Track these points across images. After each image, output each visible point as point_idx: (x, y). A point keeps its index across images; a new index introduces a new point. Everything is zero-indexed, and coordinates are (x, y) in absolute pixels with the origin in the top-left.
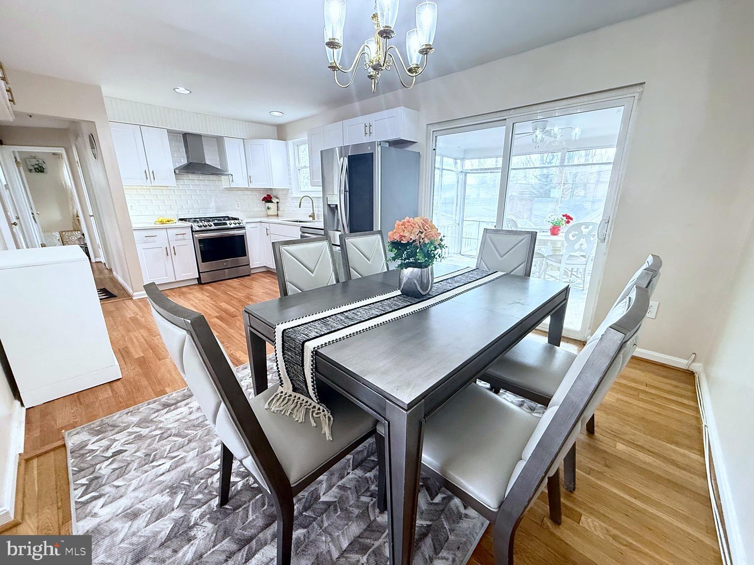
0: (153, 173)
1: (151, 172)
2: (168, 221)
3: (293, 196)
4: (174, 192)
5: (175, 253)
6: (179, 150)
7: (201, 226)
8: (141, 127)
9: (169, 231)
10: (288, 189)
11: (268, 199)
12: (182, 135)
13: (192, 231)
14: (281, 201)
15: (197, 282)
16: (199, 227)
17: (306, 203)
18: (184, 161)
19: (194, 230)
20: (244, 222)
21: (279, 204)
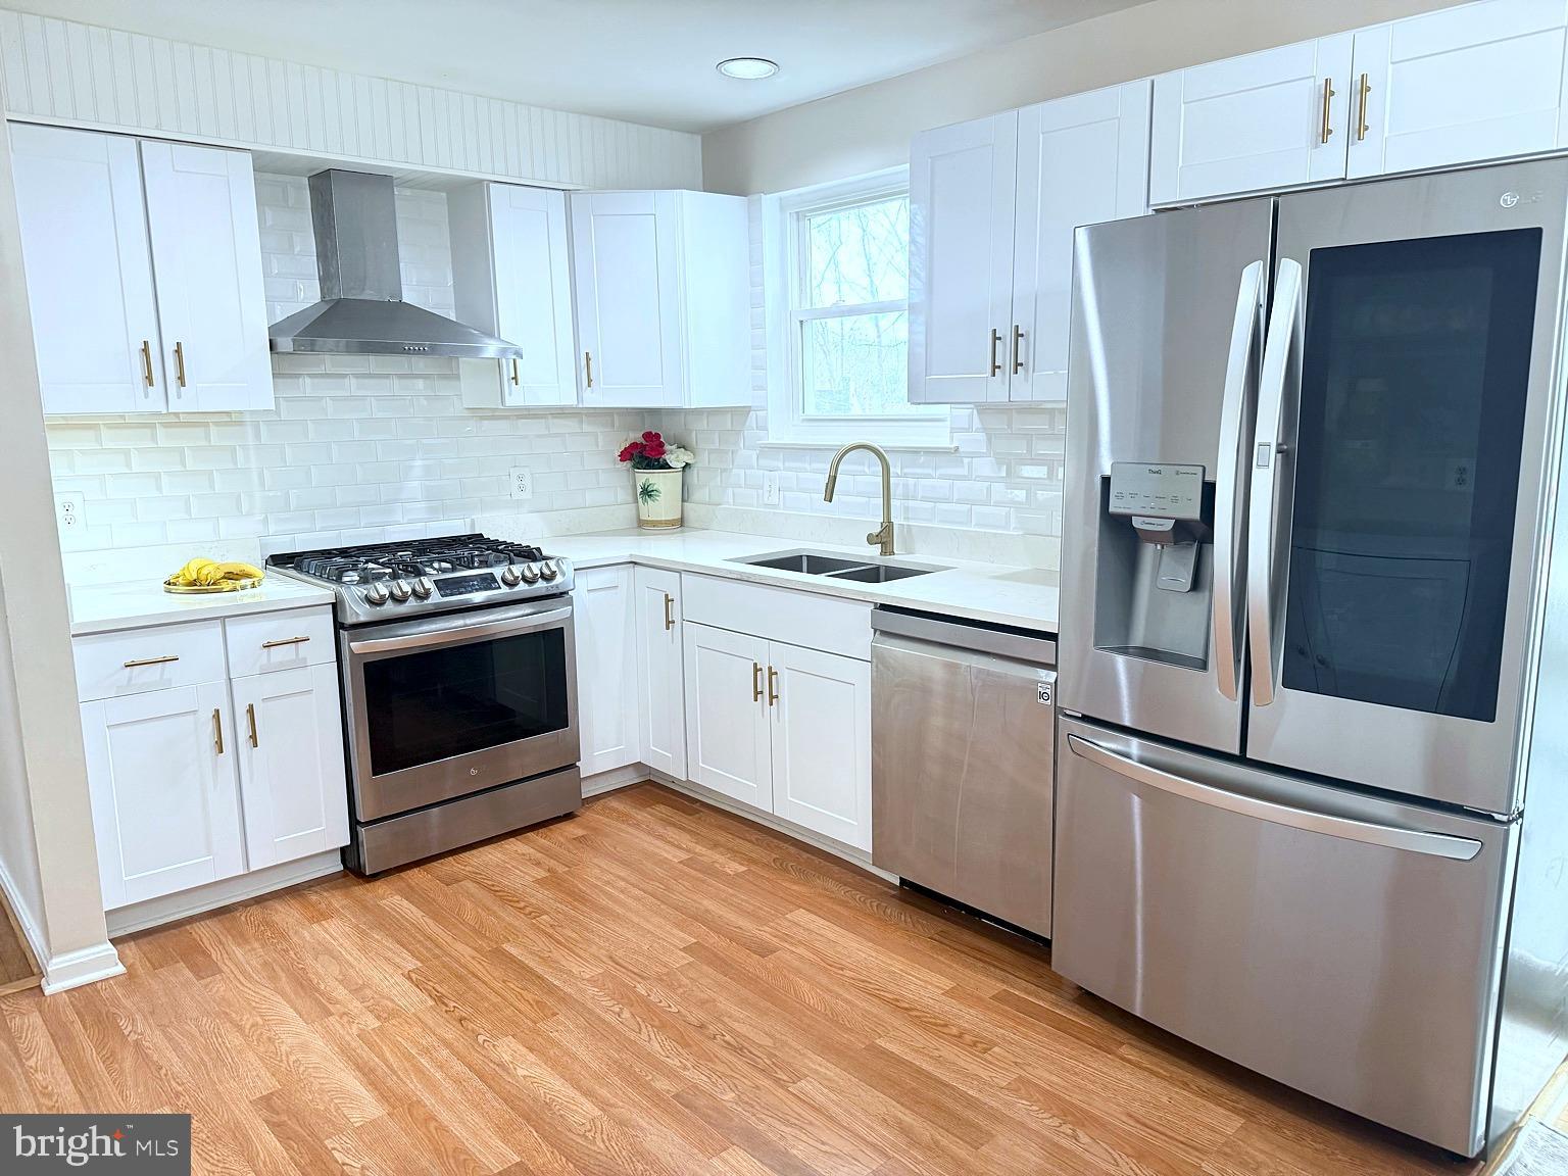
0: (178, 351)
1: (169, 349)
2: (230, 576)
3: (772, 440)
4: (258, 436)
5: (254, 737)
6: (292, 247)
7: (380, 602)
8: (145, 143)
9: (235, 630)
10: (745, 411)
11: (646, 453)
12: (306, 181)
13: (338, 626)
14: (701, 462)
15: (337, 866)
16: (369, 600)
17: (858, 478)
18: (308, 295)
19: (350, 620)
20: (568, 568)
21: (694, 476)
